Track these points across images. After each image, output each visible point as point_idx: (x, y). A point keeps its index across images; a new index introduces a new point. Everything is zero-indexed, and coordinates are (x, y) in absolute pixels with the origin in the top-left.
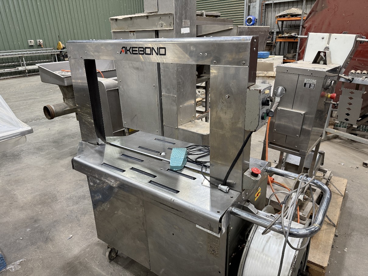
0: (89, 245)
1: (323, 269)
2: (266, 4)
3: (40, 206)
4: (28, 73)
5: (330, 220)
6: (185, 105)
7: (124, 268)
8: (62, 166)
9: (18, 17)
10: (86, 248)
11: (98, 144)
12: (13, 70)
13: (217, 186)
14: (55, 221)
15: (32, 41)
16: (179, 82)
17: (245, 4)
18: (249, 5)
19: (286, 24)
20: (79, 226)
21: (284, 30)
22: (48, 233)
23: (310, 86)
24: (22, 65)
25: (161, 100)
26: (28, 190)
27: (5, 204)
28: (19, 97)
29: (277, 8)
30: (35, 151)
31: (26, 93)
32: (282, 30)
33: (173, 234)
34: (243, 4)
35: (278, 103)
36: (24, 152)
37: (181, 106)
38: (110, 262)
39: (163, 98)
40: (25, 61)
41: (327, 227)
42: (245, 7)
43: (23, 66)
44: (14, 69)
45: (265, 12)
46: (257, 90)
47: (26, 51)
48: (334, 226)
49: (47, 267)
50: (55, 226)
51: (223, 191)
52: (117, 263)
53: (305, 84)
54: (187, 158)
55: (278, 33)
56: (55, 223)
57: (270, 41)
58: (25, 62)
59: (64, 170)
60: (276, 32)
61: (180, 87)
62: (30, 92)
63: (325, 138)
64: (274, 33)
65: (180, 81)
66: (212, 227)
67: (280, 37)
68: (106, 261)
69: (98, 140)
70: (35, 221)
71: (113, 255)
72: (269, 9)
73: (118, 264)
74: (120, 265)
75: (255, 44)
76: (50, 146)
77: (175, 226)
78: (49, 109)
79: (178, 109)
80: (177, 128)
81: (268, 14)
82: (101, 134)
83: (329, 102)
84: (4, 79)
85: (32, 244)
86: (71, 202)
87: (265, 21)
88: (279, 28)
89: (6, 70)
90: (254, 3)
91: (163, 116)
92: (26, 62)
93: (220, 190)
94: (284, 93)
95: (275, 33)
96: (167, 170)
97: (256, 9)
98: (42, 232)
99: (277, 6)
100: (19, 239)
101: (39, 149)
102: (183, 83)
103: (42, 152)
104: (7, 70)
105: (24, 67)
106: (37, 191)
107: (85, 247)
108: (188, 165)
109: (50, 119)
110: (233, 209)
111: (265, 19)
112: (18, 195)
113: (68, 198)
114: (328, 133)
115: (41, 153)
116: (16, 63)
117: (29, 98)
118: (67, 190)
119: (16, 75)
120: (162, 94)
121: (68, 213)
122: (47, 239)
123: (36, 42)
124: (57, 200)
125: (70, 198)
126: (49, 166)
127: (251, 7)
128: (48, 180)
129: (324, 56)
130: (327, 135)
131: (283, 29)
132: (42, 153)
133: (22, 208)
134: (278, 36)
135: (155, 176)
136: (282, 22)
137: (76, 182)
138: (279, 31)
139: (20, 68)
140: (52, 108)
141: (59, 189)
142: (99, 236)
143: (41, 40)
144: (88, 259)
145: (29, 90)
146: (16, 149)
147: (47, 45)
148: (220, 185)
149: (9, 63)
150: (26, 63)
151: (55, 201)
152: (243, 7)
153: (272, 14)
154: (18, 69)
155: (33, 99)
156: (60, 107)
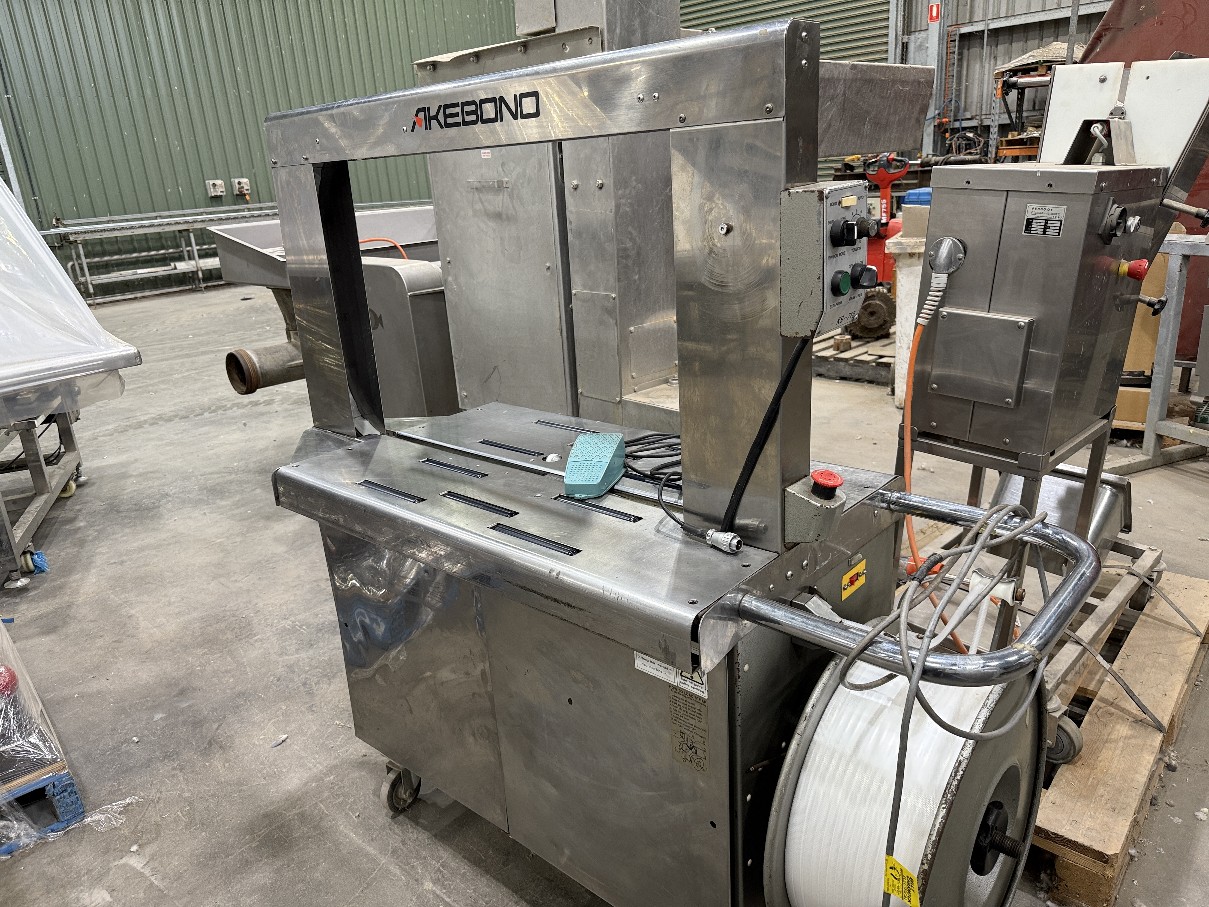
0: (335, 766)
1: (1106, 862)
2: (962, 36)
3: (199, 651)
4: (205, 280)
5: (1144, 710)
6: (647, 325)
7: (435, 836)
8: (277, 540)
9: (180, 110)
10: (326, 775)
11: (359, 435)
12: (160, 271)
13: (703, 536)
14: (240, 695)
15: (219, 182)
16: (625, 249)
17: (891, 39)
18: (905, 40)
19: (1033, 96)
20: (310, 709)
21: (1027, 117)
22: (215, 726)
23: (1046, 227)
24: (186, 257)
25: (569, 313)
26: (170, 604)
27: (100, 642)
28: (173, 348)
29: (1001, 48)
30: (201, 497)
31: (194, 335)
32: (1020, 117)
33: (570, 701)
34: (884, 40)
35: (941, 293)
36: (170, 499)
37: (632, 328)
38: (393, 818)
39: (575, 304)
40: (197, 245)
41: (1130, 732)
42: (891, 47)
43: (190, 259)
44: (164, 268)
45: (960, 60)
46: (813, 192)
47: (201, 214)
48: (1159, 728)
49: (203, 824)
50: (237, 707)
51: (720, 550)
52: (415, 820)
53: (1029, 222)
54: (626, 466)
55: (1004, 129)
56: (239, 701)
57: (977, 154)
58: (196, 248)
59: (281, 549)
60: (997, 124)
61: (626, 267)
62: (207, 333)
63: (1154, 456)
64: (991, 130)
65: (629, 245)
66: (671, 650)
67: (1010, 143)
68: (383, 815)
69: (363, 426)
70: (182, 692)
71: (404, 794)
72: (975, 50)
73: (417, 824)
74: (425, 828)
75: (807, 48)
76: (248, 482)
77: (573, 672)
78: (242, 362)
79: (624, 337)
80: (620, 402)
81: (971, 71)
82: (373, 408)
83: (1133, 297)
84: (136, 298)
85: (167, 757)
86: (294, 641)
87: (959, 91)
88: (1009, 113)
89: (139, 271)
90: (923, 34)
91: (577, 364)
92: (198, 247)
93: (713, 547)
94: (960, 259)
95: (994, 130)
96: (555, 499)
97: (929, 51)
98: (197, 724)
99: (1001, 38)
100: (127, 741)
101: (216, 491)
102: (638, 254)
103: (222, 499)
104: (143, 272)
105: (193, 262)
106: (195, 609)
107: (321, 771)
108: (627, 485)
109: (246, 393)
110: (746, 598)
111: (959, 83)
112: (141, 618)
113: (284, 629)
114: (1169, 441)
115: (218, 501)
116: (171, 251)
117: (202, 349)
118: (284, 607)
119: (171, 286)
120: (574, 292)
121: (280, 670)
122: (210, 744)
123: (229, 186)
124: (251, 635)
125: (293, 630)
126: (238, 539)
127: (912, 47)
128: (233, 579)
129: (1105, 136)
130: (1165, 446)
131: (1025, 114)
132: (224, 503)
133: (147, 655)
134: (1003, 139)
135: (513, 514)
136: (1019, 93)
137: (315, 584)
138: (1008, 122)
139: (182, 267)
140: (250, 358)
141: (261, 605)
142: (361, 731)
143: (245, 180)
144: (327, 808)
145: (201, 329)
146: (149, 492)
147: (264, 193)
148: (710, 532)
149: (149, 250)
150: (198, 250)
151: (247, 637)
152: (883, 48)
153: (983, 67)
154: (175, 268)
155: (212, 352)
156: (277, 355)
